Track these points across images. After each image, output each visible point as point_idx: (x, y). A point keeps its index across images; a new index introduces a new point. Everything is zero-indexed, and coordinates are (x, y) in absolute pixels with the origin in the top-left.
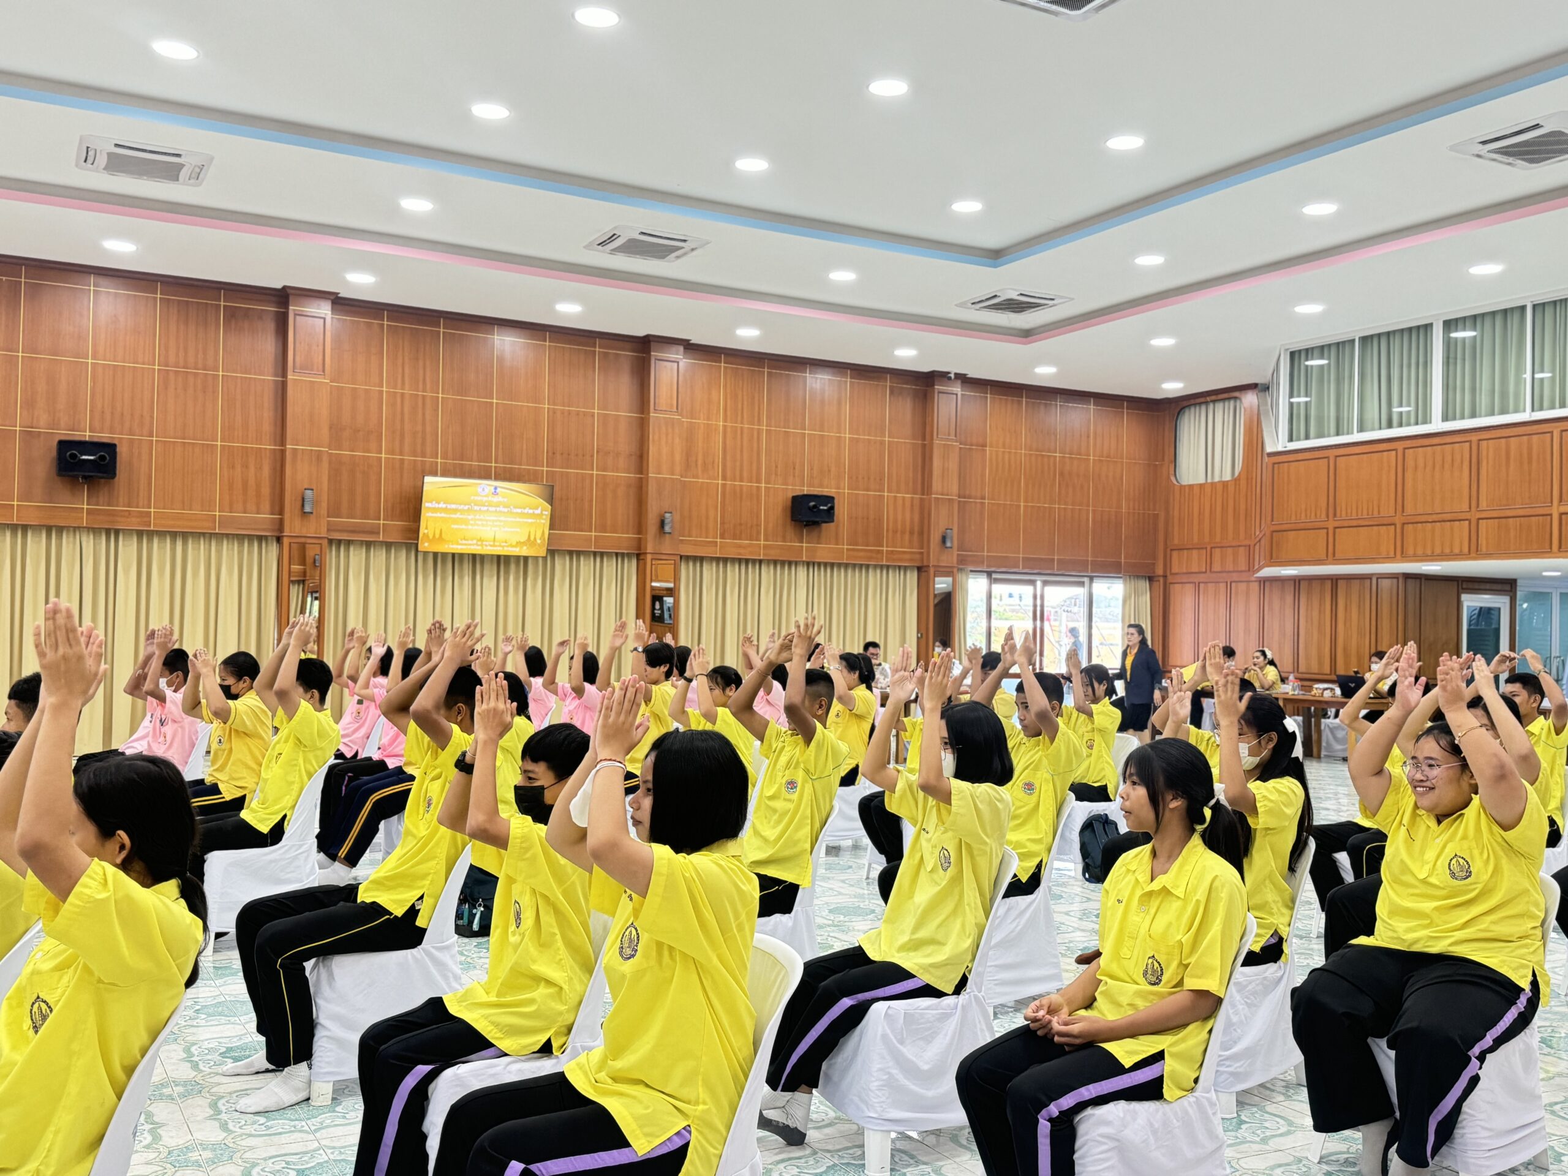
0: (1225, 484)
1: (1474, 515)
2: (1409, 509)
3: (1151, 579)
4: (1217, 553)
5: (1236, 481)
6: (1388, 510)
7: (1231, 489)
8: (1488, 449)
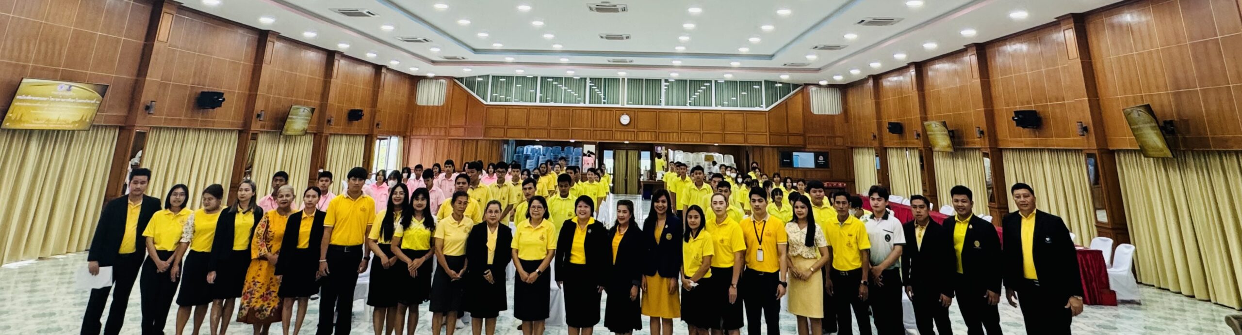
0: (438, 107)
1: (549, 128)
2: (530, 125)
3: (404, 137)
4: (433, 129)
5: (443, 107)
6: (524, 125)
7: (440, 109)
8: (553, 112)
